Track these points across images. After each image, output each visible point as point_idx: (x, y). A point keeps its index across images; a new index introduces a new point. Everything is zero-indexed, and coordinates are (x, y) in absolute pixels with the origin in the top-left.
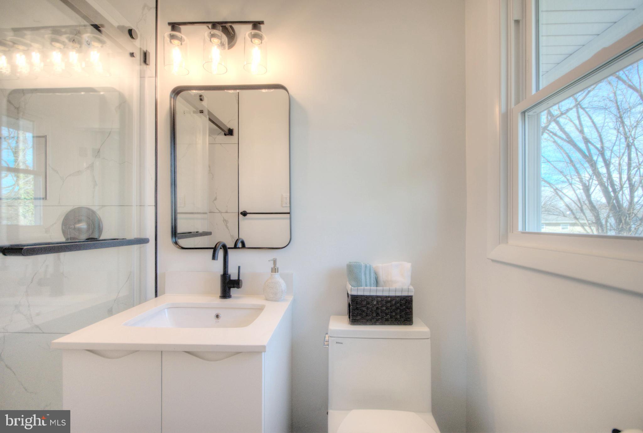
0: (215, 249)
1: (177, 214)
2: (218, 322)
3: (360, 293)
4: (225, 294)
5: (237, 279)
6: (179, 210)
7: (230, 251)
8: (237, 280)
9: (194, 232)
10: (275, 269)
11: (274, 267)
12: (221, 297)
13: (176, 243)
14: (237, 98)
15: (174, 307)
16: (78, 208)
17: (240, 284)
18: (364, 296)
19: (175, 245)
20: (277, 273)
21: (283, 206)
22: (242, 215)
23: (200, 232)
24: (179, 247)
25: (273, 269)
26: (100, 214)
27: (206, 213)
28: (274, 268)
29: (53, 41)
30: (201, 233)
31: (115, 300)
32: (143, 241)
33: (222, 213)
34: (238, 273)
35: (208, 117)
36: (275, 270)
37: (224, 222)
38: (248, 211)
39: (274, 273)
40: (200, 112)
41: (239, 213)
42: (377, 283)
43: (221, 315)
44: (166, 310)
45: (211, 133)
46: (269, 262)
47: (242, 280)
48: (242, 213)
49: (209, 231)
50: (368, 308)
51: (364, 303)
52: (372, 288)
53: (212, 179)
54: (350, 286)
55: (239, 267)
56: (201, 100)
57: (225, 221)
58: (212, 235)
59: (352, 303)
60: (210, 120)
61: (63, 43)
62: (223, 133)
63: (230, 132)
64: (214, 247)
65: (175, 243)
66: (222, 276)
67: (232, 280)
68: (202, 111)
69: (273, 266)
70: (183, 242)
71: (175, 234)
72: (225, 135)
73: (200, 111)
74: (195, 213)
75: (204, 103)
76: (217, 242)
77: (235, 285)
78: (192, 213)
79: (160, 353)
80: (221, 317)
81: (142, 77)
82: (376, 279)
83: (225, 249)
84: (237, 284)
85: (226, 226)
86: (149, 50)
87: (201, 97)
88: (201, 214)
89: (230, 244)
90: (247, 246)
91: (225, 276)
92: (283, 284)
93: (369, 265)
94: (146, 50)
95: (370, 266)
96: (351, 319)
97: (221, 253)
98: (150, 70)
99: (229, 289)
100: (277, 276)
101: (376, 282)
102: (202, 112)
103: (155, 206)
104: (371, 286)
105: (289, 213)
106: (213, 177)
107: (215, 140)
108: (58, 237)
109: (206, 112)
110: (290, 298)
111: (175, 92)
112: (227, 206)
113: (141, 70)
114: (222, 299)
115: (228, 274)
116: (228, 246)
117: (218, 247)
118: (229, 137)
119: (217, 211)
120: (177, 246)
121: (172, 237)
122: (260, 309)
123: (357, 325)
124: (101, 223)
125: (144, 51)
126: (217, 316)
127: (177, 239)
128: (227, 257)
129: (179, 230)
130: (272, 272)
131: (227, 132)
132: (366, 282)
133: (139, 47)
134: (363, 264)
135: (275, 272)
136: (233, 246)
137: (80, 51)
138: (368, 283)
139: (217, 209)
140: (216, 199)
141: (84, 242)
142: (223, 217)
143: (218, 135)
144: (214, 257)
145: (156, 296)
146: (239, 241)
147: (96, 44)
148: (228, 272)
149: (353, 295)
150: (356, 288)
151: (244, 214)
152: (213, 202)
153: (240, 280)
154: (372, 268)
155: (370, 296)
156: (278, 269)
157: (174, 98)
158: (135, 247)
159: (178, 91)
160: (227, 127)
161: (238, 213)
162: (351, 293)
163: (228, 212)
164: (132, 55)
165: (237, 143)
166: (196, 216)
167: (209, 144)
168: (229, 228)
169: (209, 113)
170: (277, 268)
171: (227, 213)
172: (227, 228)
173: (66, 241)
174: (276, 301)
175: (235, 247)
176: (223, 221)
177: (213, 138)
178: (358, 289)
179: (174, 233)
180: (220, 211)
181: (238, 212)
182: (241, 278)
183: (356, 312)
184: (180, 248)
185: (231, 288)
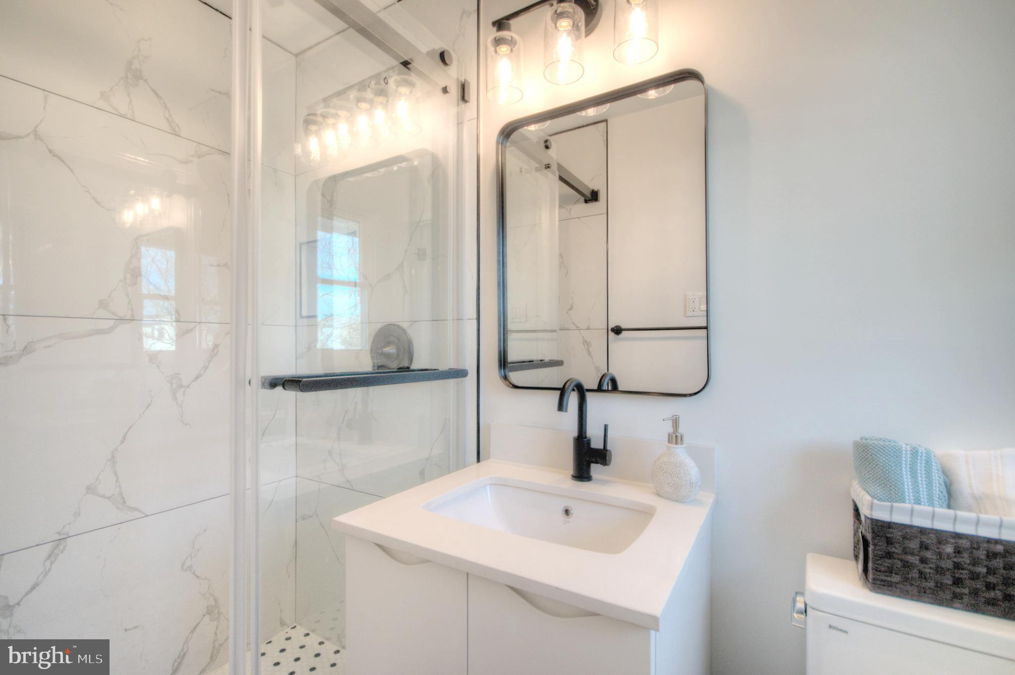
0: (562, 391)
1: (507, 332)
2: (568, 522)
3: (899, 518)
4: (582, 474)
5: (602, 447)
6: (511, 326)
7: (589, 397)
8: (603, 450)
9: (537, 361)
10: (676, 436)
11: (674, 433)
12: (573, 476)
13: (505, 378)
14: (605, 138)
15: (501, 484)
16: (387, 325)
17: (607, 458)
18: (911, 527)
19: (504, 381)
20: (679, 446)
21: (688, 315)
22: (613, 333)
23: (546, 361)
24: (509, 384)
25: (672, 436)
26: (411, 333)
27: (554, 331)
28: (674, 435)
29: (360, 102)
30: (548, 362)
31: (428, 459)
32: (459, 374)
33: (581, 331)
34: (603, 435)
35: (557, 174)
36: (675, 438)
37: (584, 345)
38: (623, 327)
39: (675, 446)
40: (546, 168)
41: (608, 329)
42: (950, 497)
43: (573, 511)
44: (488, 488)
45: (564, 202)
46: (664, 422)
47: (610, 451)
48: (613, 330)
49: (559, 359)
50: (923, 561)
51: (914, 545)
52: (938, 510)
53: (566, 276)
54: (868, 498)
55: (606, 427)
56: (547, 147)
57: (587, 343)
58: (564, 366)
59: (873, 538)
60: (561, 179)
61: (371, 102)
62: (583, 199)
63: (594, 197)
64: (561, 386)
65: (503, 377)
66: (576, 439)
67: (594, 449)
68: (548, 164)
69: (671, 430)
70: (516, 377)
71: (504, 365)
72: (586, 201)
73: (546, 165)
74: (539, 331)
75: (552, 152)
76: (568, 379)
77: (599, 459)
78: (534, 331)
79: (466, 575)
80: (572, 513)
81: (460, 124)
82: (946, 486)
83: (581, 390)
84: (602, 456)
85: (588, 351)
86: (468, 79)
87: (547, 144)
88: (548, 332)
89: (590, 382)
90: (620, 388)
91: (581, 441)
92: (692, 469)
93: (925, 449)
94: (465, 80)
95: (928, 453)
96: (871, 576)
97: (573, 400)
98: (470, 109)
99: (589, 467)
100: (680, 452)
101: (945, 493)
102: (548, 167)
103: (477, 319)
104: (931, 503)
105: (706, 328)
106: (567, 273)
107: (570, 212)
108: (365, 365)
109: (554, 167)
110: (709, 499)
111: (505, 134)
112: (589, 319)
113: (458, 114)
114: (575, 480)
115: (586, 438)
116: (586, 387)
117: (568, 388)
118: (592, 205)
119: (573, 327)
120: (507, 382)
121: (499, 368)
122: (646, 514)
123: (888, 595)
124: (411, 344)
125: (461, 82)
126: (567, 512)
127: (506, 372)
128: (584, 406)
129: (512, 357)
130: (669, 442)
131: (589, 195)
132: (916, 491)
133: (455, 77)
134: (904, 446)
135: (676, 443)
136: (596, 388)
137: (385, 106)
138: (924, 496)
139: (573, 323)
140: (571, 308)
141: (395, 372)
142: (583, 337)
143: (575, 203)
144: (561, 406)
145: (478, 460)
146: (606, 377)
147: (404, 90)
148: (586, 432)
149: (877, 520)
150: (889, 504)
151: (618, 331)
152: (567, 312)
153: (607, 450)
154: (933, 457)
155: (932, 529)
156: (681, 436)
157: (502, 144)
158: (452, 382)
159: (508, 132)
160: (589, 188)
161: (606, 330)
162: (871, 515)
163: (591, 328)
164: (445, 90)
165: (606, 212)
166: (540, 335)
167: (560, 221)
168: (592, 355)
169: (560, 167)
170: (679, 435)
171: (589, 329)
172: (590, 354)
173: (373, 370)
174: (677, 501)
175: (600, 389)
176: (583, 343)
177: (568, 210)
178: (892, 507)
179: (503, 362)
180: (577, 327)
181: (606, 328)
182: (608, 448)
183: (887, 562)
184: (511, 385)
185: (593, 463)
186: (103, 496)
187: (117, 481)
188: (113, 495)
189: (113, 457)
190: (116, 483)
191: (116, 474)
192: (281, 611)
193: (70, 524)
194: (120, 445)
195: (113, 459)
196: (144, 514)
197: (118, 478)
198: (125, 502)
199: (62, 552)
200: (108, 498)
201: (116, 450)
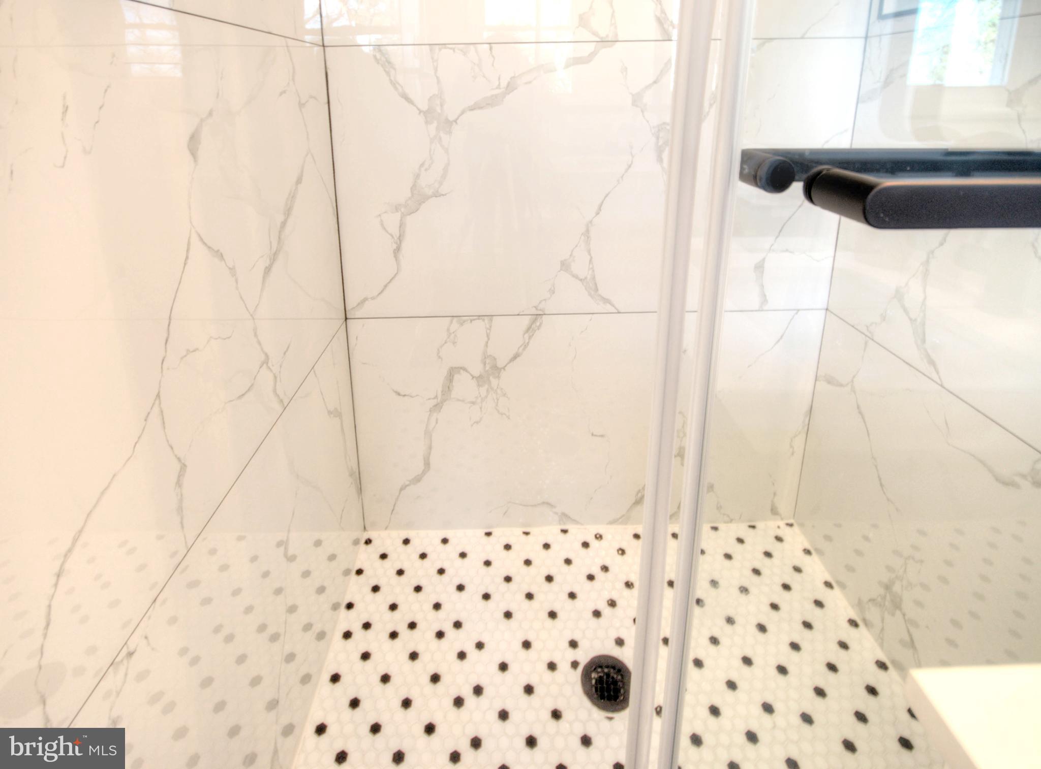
186: (576, 277)
187: (591, 261)
188: (586, 278)
189: (588, 231)
190: (590, 264)
191: (589, 252)
192: (775, 494)
193: (545, 300)
194: (595, 216)
195: (587, 233)
196: (617, 309)
197: (591, 258)
198: (597, 290)
199: (538, 329)
200: (581, 280)
201: (591, 222)
